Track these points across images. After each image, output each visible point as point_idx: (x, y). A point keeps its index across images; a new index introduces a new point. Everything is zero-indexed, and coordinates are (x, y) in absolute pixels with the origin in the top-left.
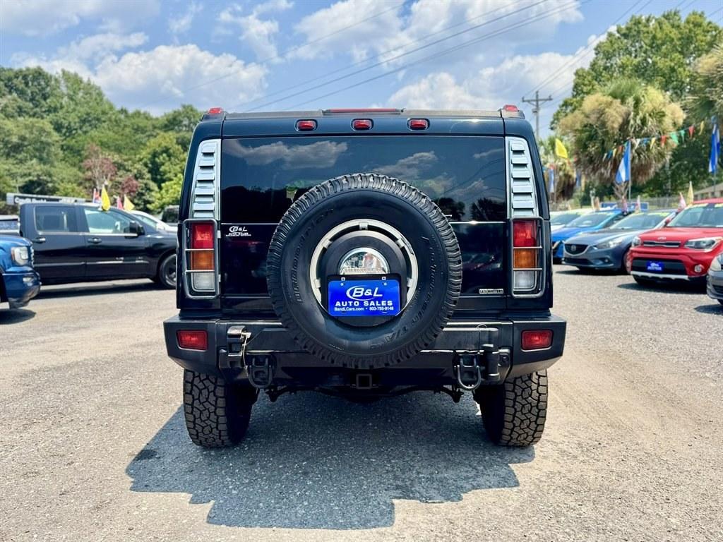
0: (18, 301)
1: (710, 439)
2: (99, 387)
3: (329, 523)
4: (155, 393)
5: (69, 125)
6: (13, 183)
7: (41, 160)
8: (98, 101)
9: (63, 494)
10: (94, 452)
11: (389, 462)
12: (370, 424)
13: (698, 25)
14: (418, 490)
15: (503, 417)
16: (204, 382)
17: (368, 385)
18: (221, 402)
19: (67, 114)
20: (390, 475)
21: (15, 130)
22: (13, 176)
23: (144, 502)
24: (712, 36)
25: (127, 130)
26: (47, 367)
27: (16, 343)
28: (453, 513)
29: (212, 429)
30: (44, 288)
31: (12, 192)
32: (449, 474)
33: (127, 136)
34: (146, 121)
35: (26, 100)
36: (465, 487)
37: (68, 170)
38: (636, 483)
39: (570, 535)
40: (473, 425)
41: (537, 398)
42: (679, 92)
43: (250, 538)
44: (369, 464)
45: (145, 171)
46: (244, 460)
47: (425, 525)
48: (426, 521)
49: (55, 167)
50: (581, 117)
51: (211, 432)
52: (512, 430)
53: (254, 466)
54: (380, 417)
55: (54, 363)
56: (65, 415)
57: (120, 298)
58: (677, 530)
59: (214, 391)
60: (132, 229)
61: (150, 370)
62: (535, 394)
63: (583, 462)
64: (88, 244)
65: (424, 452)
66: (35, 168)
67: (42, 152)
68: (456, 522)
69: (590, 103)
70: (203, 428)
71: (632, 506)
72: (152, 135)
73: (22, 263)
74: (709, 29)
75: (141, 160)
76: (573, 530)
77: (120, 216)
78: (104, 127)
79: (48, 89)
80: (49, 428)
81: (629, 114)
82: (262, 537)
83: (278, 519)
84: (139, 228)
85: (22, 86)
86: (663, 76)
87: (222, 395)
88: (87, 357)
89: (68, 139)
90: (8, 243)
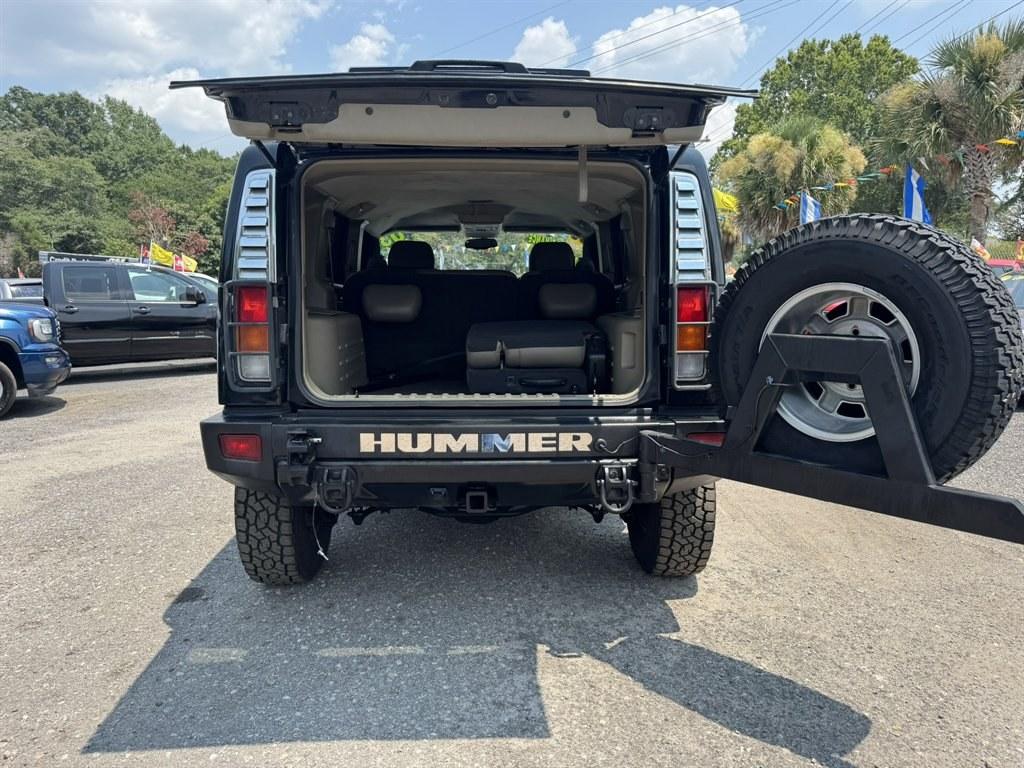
0: (40, 388)
1: (916, 563)
2: (136, 502)
3: (429, 690)
4: (209, 508)
5: (116, 165)
6: (46, 238)
7: (82, 208)
8: (153, 136)
9: (71, 653)
10: (119, 592)
11: (511, 600)
12: (487, 548)
13: (882, 53)
14: (547, 638)
15: (658, 542)
16: (263, 502)
17: (482, 507)
18: (286, 528)
19: (114, 153)
20: (512, 620)
21: (48, 172)
22: (46, 229)
23: (181, 663)
24: (897, 67)
25: (191, 173)
26: (70, 474)
27: (35, 442)
28: (594, 673)
29: (275, 563)
30: (74, 370)
31: (45, 249)
32: (588, 617)
33: (190, 181)
34: (214, 162)
35: (61, 134)
36: (610, 634)
37: (118, 222)
38: (828, 626)
39: (747, 702)
40: (618, 548)
41: (702, 517)
42: (858, 135)
43: (322, 715)
44: (485, 604)
45: (212, 223)
46: (320, 601)
47: (558, 691)
48: (559, 684)
49: (99, 219)
50: (745, 161)
51: (273, 567)
52: (670, 558)
53: (331, 609)
54: (500, 539)
55: (82, 469)
56: (86, 541)
57: (176, 383)
58: (886, 692)
59: (276, 514)
60: (190, 297)
61: (205, 478)
62: (700, 512)
63: (759, 596)
64: (133, 315)
65: (555, 585)
66: (74, 220)
67: (82, 200)
68: (599, 685)
69: (757, 143)
70: (263, 561)
71: (825, 659)
72: (222, 180)
73: (43, 338)
74: (894, 58)
75: (208, 210)
76: (751, 694)
77: (175, 280)
78: (160, 169)
79: (89, 120)
80: (63, 559)
81: (802, 159)
82: (338, 713)
83: (360, 687)
84: (198, 293)
85: (54, 116)
86: (840, 114)
87: (287, 519)
88: (126, 461)
89: (116, 184)
90: (24, 313)
